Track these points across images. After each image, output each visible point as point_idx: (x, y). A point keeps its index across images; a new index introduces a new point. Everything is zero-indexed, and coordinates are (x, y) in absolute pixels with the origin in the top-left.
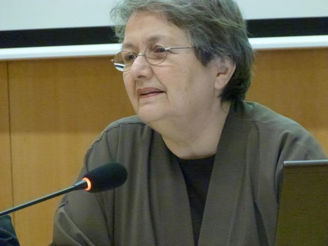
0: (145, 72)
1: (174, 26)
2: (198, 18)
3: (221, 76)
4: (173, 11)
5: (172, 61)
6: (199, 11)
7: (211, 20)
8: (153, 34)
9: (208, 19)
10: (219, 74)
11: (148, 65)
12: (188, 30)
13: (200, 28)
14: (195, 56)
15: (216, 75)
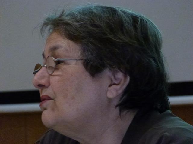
5: (63, 71)
15: (108, 85)
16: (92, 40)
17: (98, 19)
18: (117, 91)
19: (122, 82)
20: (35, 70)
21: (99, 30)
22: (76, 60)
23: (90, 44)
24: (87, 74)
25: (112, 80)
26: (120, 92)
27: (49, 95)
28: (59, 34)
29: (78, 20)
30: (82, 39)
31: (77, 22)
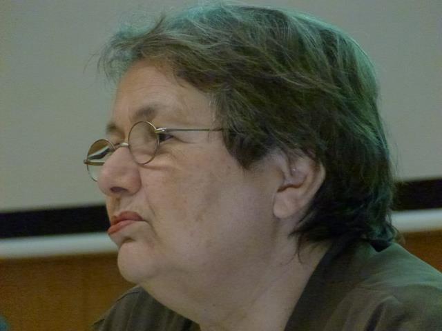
0: (124, 181)
1: (187, 85)
2: (236, 71)
3: (290, 191)
4: (185, 56)
5: (174, 157)
6: (241, 57)
7: (267, 75)
8: (146, 101)
9: (263, 73)
10: (282, 189)
11: (134, 165)
12: (213, 95)
13: (240, 90)
14: (224, 148)
15: (277, 189)
16: (240, 84)
17: (250, 36)
18: (296, 200)
19: (309, 179)
20: (88, 155)
21: (256, 61)
22: (208, 130)
23: (237, 92)
24: (232, 162)
25: (284, 178)
26: (304, 203)
27: (138, 211)
28: (160, 69)
29: (204, 39)
30: (217, 81)
31: (202, 41)
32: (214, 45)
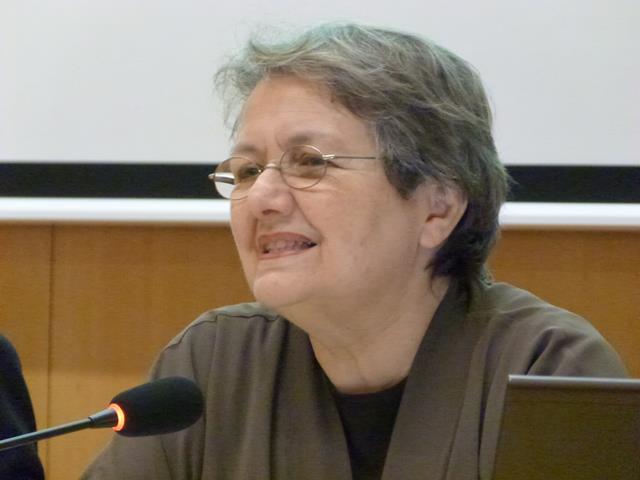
0: (279, 202)
1: (344, 110)
3: (436, 221)
5: (337, 183)
7: (424, 104)
9: (417, 101)
11: (287, 188)
12: (372, 123)
13: (399, 118)
14: (384, 175)
15: (426, 217)
19: (455, 211)
23: (398, 121)
25: (431, 207)
30: (376, 108)
32: (372, 71)
